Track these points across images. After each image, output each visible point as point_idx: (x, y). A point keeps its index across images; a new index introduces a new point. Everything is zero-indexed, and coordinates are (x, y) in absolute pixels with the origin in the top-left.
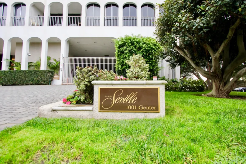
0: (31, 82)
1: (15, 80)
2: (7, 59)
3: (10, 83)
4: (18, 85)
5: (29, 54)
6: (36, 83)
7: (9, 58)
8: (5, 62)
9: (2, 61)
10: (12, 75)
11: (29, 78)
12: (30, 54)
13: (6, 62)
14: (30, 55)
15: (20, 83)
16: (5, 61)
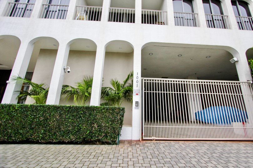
0: (72, 137)
1: (32, 129)
2: (20, 78)
3: (19, 138)
4: (37, 143)
5: (68, 68)
6: (84, 138)
7: (23, 76)
8: (14, 85)
9: (7, 82)
10: (27, 116)
11: (69, 126)
12: (69, 70)
13: (17, 84)
14: (69, 72)
15: (43, 138)
16: (15, 81)
